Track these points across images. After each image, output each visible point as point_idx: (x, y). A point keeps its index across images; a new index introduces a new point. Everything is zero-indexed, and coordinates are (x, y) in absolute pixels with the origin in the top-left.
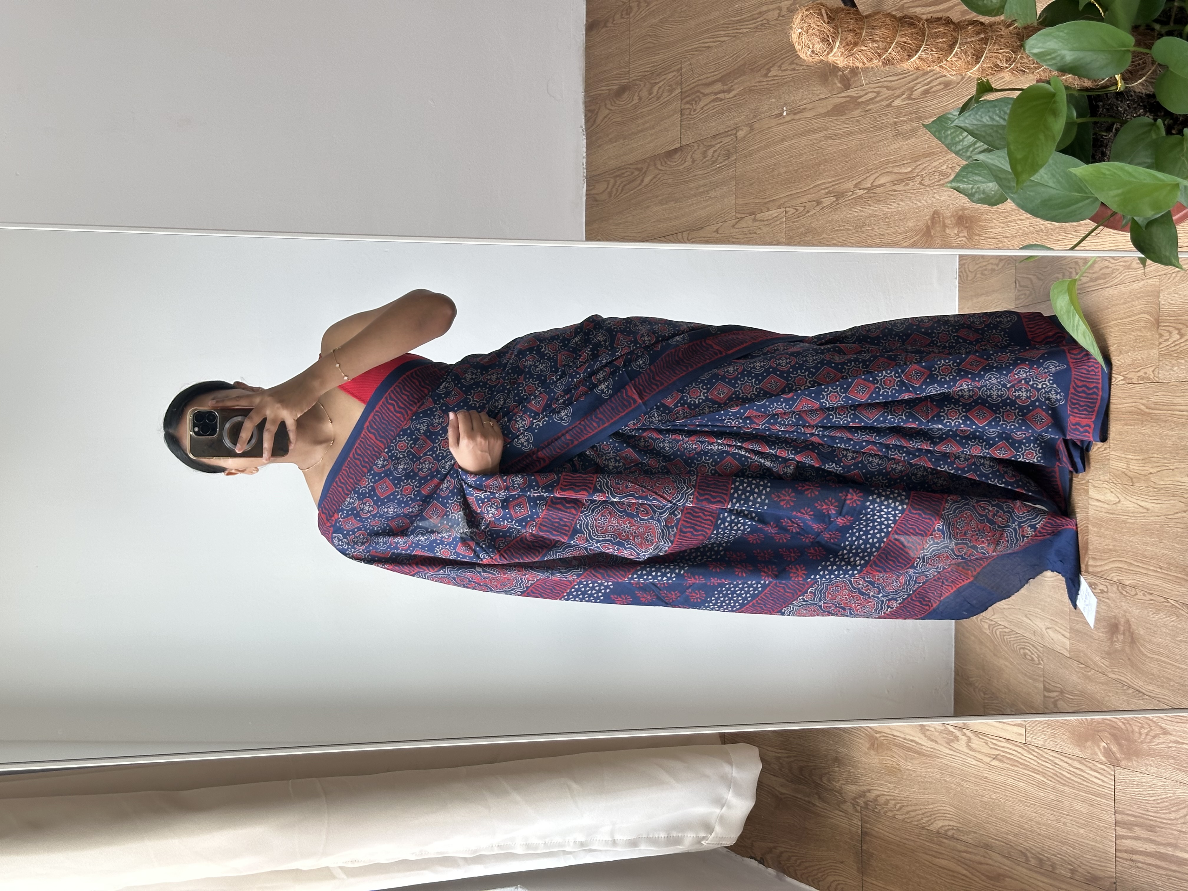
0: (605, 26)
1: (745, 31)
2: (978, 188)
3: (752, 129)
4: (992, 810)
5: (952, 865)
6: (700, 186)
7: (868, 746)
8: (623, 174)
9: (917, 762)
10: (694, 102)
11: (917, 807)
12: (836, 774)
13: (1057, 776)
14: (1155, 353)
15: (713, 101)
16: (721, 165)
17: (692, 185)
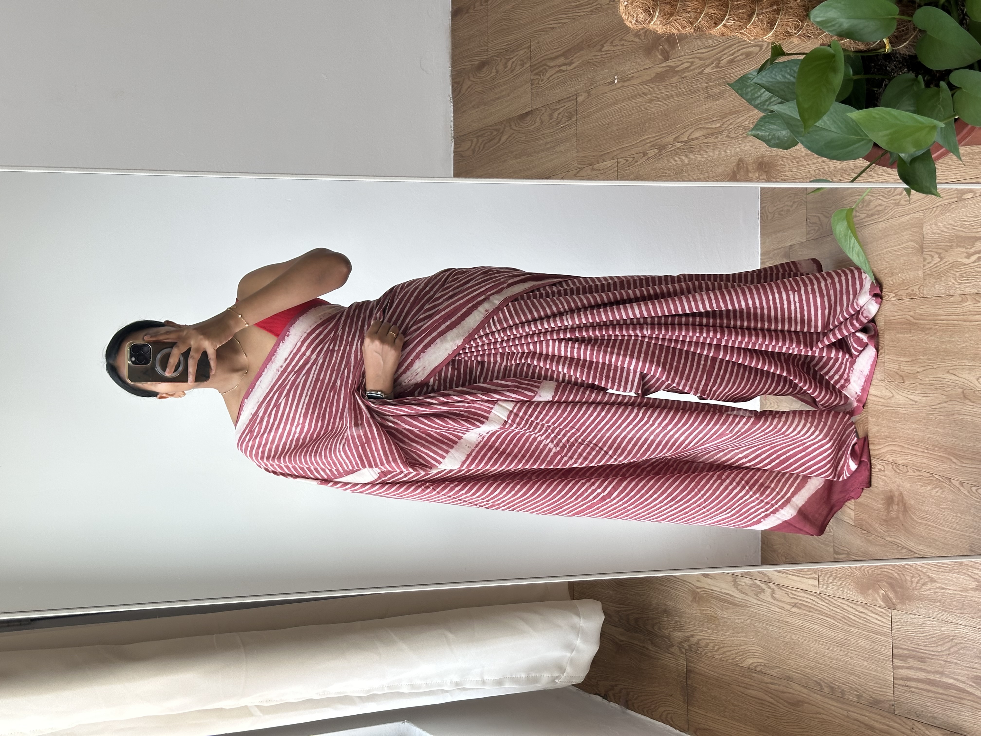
0: (467, 12)
1: (582, 14)
2: (774, 135)
3: (589, 95)
4: (792, 649)
5: (761, 695)
6: (547, 143)
7: (691, 599)
8: (484, 134)
9: (731, 611)
10: (541, 74)
11: (732, 648)
12: (665, 623)
13: (845, 618)
14: (920, 273)
15: (557, 72)
16: (564, 125)
17: (541, 142)
